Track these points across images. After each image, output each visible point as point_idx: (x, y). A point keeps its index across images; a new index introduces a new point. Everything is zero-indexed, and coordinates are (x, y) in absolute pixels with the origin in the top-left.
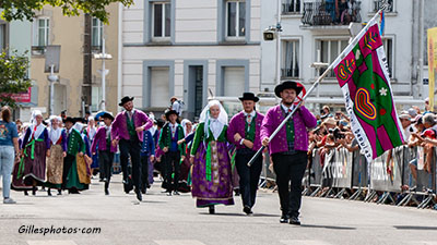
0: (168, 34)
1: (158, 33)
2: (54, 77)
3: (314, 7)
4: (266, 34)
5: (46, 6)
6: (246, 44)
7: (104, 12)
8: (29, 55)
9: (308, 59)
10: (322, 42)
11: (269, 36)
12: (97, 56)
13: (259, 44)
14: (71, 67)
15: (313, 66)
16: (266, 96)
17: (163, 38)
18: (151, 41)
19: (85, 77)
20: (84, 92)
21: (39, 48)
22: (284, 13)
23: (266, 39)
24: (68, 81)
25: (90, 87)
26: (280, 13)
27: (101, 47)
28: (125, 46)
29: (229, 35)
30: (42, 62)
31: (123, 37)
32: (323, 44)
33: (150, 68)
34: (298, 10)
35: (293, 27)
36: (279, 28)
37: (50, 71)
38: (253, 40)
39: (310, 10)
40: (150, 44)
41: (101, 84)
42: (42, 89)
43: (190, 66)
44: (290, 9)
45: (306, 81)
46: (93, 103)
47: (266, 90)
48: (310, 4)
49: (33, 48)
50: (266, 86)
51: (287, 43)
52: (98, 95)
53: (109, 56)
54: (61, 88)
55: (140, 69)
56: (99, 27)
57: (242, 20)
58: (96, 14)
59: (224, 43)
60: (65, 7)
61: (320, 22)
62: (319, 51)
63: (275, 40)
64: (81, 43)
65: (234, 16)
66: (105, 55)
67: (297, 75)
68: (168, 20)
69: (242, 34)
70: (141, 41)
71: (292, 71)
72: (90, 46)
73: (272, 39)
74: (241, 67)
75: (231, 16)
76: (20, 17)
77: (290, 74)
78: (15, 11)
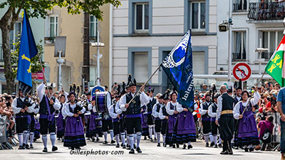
0: (147, 27)
1: (139, 27)
2: (62, 60)
3: (257, 6)
4: (220, 27)
5: (56, 7)
6: (206, 35)
7: (99, 11)
8: (42, 44)
10: (264, 33)
11: (223, 28)
12: (93, 44)
13: (215, 34)
14: (74, 53)
15: (256, 51)
16: (221, 74)
17: (143, 30)
18: (134, 32)
19: (85, 60)
20: (84, 72)
21: (51, 39)
22: (234, 11)
23: (221, 30)
24: (72, 63)
25: (89, 68)
26: (231, 10)
27: (96, 37)
28: (114, 36)
29: (193, 28)
30: (52, 49)
31: (113, 30)
32: (264, 34)
33: (133, 53)
34: (245, 8)
36: (230, 22)
37: (58, 56)
38: (211, 31)
39: (254, 9)
40: (133, 35)
41: (96, 65)
42: (52, 69)
43: (163, 52)
44: (239, 7)
45: (252, 62)
46: (91, 80)
47: (221, 69)
48: (254, 4)
49: (46, 39)
50: (221, 66)
52: (94, 74)
53: (103, 44)
54: (67, 68)
55: (126, 54)
56: (95, 22)
57: (203, 16)
58: (93, 13)
60: (69, 8)
61: (262, 17)
62: (261, 40)
63: (228, 31)
64: (82, 35)
65: (197, 13)
66: (99, 44)
67: (245, 57)
68: (147, 17)
69: (203, 27)
70: (127, 33)
72: (88, 37)
73: (225, 31)
75: (195, 13)
76: (36, 16)
77: (239, 57)
78: (32, 10)
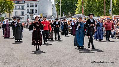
9: (30, 17)
35: (28, 14)
51: (28, 15)
59: (22, 15)
71: (28, 18)
74: (24, 17)
